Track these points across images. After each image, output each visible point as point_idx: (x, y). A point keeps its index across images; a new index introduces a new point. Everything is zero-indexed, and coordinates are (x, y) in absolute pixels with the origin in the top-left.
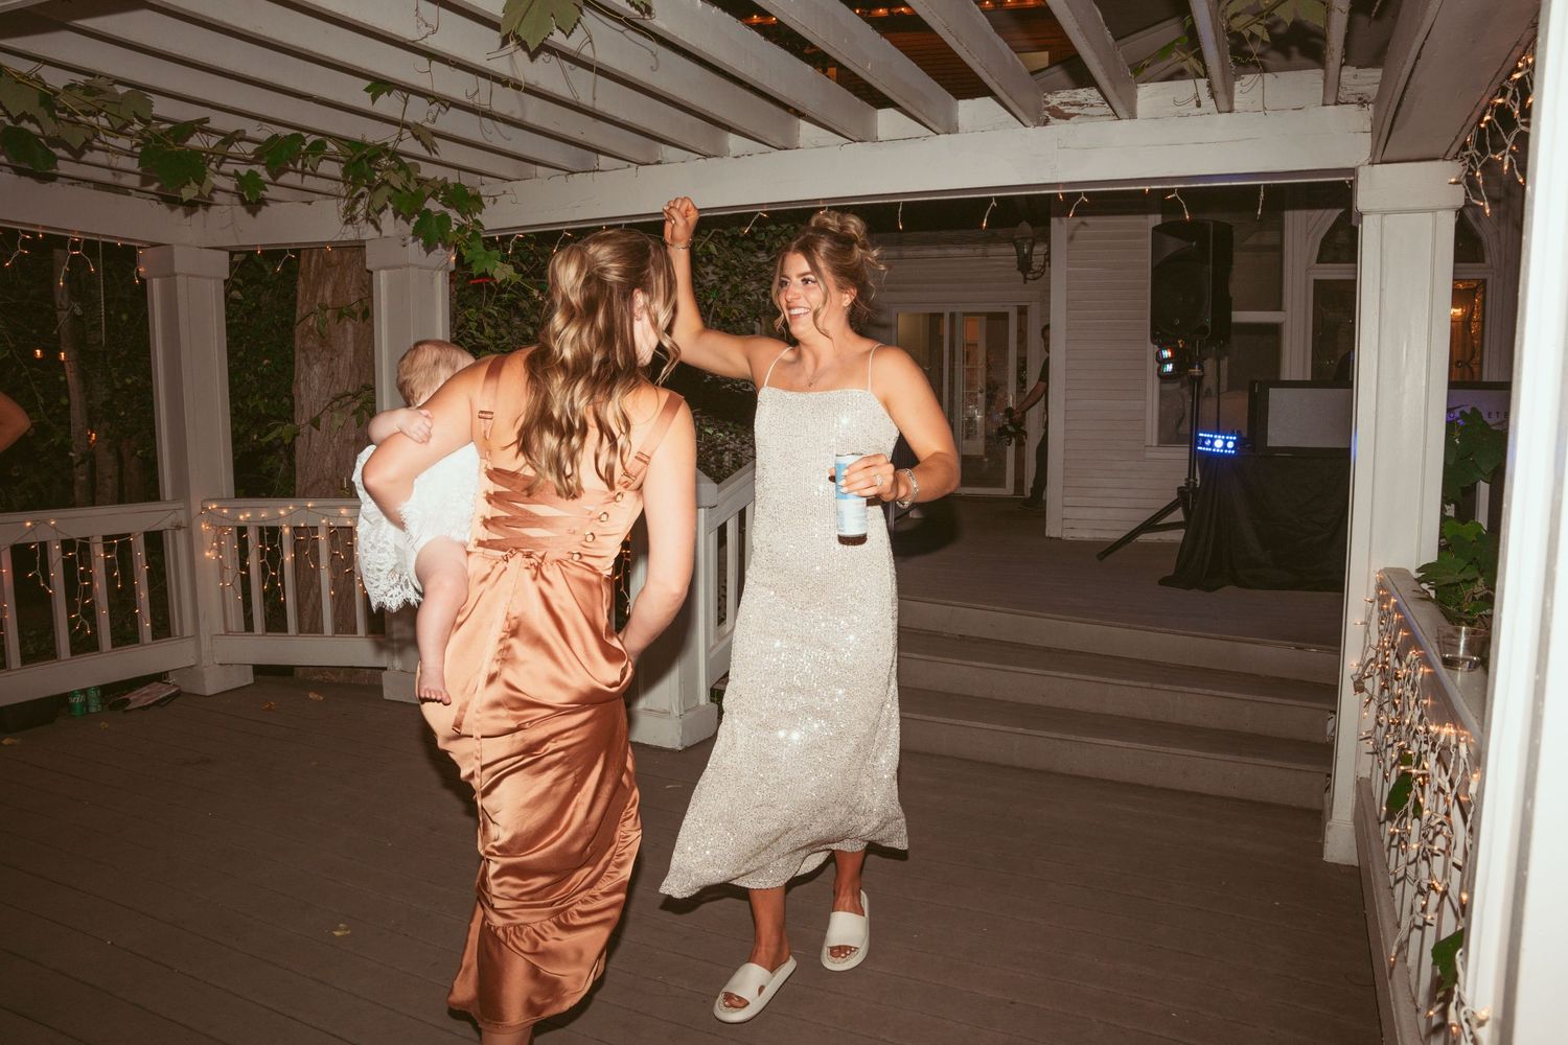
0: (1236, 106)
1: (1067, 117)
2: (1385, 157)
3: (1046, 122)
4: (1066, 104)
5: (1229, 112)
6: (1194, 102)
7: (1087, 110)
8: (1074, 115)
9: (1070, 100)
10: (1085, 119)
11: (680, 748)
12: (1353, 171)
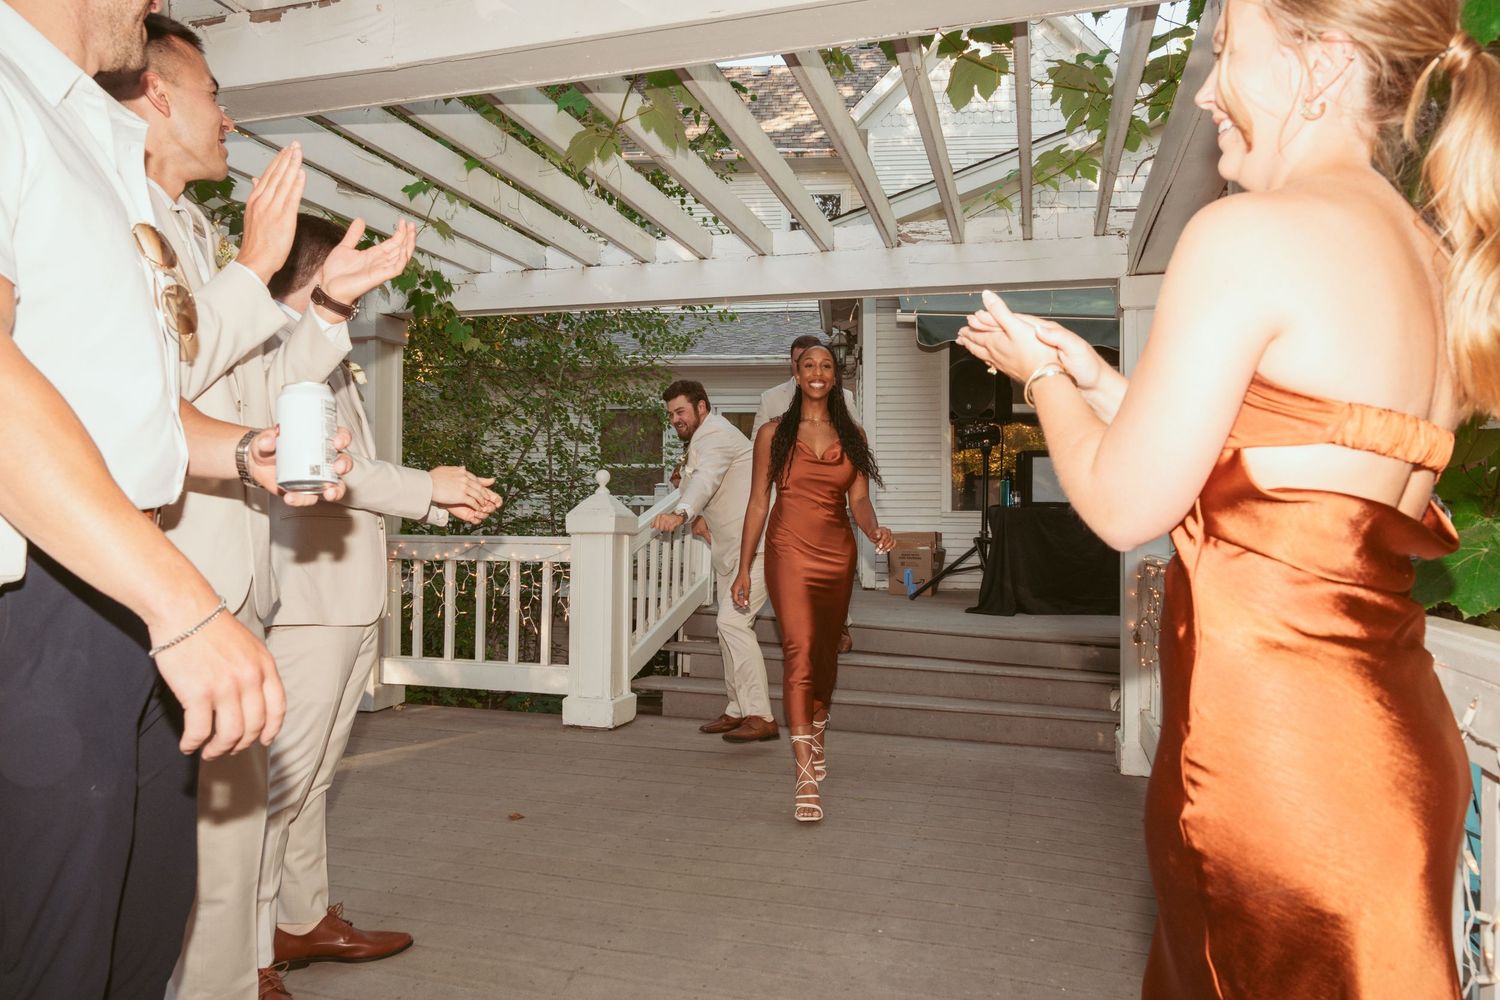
0: (1034, 236)
1: (914, 242)
2: (1139, 271)
3: (899, 244)
4: (913, 232)
5: (1031, 239)
6: (1007, 231)
7: (928, 237)
8: (920, 240)
9: (917, 229)
10: (927, 243)
11: (611, 727)
12: (1115, 281)
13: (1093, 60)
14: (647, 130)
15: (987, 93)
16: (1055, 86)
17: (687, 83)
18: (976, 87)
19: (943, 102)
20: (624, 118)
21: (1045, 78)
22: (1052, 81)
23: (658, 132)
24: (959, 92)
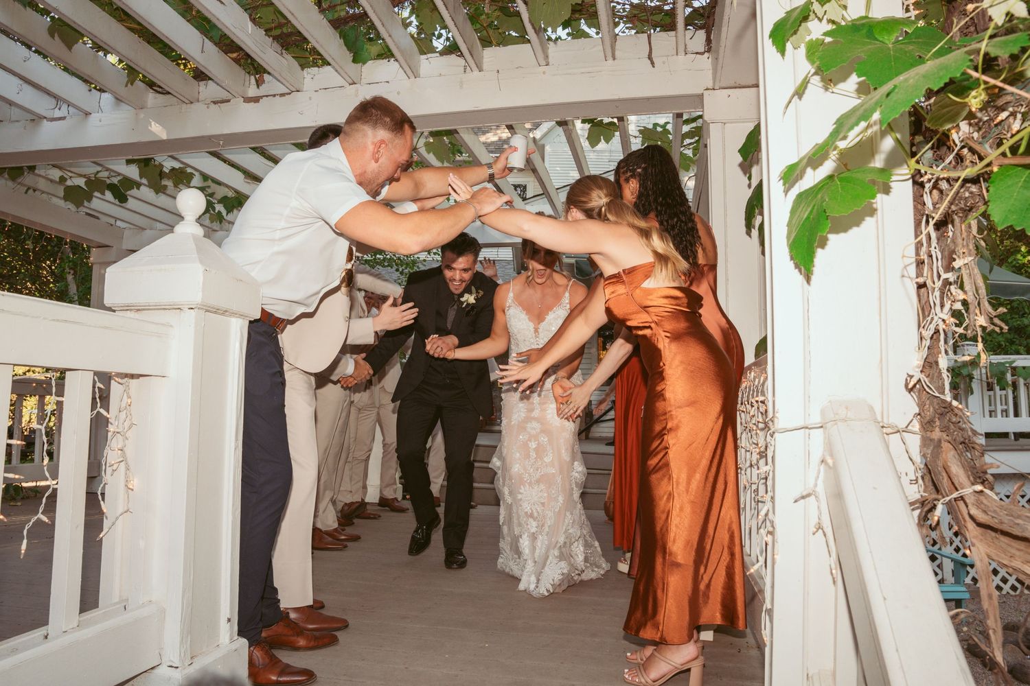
13: (661, 127)
14: (429, 153)
15: (607, 141)
16: (643, 138)
17: (456, 135)
18: (602, 137)
19: (585, 144)
20: (418, 147)
21: (637, 134)
22: (641, 136)
23: (434, 154)
24: (593, 140)
